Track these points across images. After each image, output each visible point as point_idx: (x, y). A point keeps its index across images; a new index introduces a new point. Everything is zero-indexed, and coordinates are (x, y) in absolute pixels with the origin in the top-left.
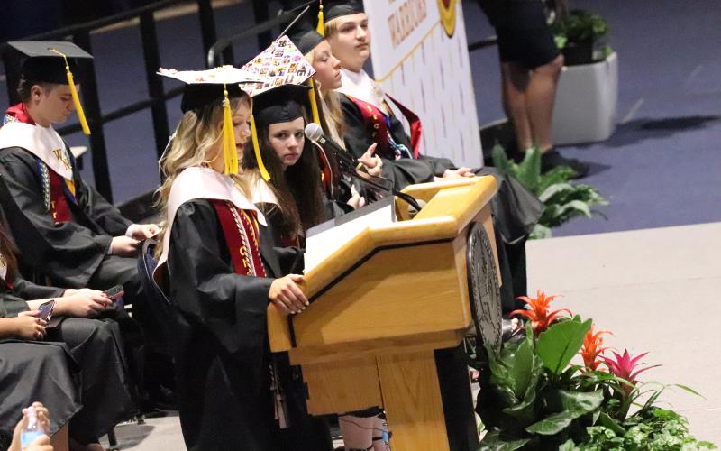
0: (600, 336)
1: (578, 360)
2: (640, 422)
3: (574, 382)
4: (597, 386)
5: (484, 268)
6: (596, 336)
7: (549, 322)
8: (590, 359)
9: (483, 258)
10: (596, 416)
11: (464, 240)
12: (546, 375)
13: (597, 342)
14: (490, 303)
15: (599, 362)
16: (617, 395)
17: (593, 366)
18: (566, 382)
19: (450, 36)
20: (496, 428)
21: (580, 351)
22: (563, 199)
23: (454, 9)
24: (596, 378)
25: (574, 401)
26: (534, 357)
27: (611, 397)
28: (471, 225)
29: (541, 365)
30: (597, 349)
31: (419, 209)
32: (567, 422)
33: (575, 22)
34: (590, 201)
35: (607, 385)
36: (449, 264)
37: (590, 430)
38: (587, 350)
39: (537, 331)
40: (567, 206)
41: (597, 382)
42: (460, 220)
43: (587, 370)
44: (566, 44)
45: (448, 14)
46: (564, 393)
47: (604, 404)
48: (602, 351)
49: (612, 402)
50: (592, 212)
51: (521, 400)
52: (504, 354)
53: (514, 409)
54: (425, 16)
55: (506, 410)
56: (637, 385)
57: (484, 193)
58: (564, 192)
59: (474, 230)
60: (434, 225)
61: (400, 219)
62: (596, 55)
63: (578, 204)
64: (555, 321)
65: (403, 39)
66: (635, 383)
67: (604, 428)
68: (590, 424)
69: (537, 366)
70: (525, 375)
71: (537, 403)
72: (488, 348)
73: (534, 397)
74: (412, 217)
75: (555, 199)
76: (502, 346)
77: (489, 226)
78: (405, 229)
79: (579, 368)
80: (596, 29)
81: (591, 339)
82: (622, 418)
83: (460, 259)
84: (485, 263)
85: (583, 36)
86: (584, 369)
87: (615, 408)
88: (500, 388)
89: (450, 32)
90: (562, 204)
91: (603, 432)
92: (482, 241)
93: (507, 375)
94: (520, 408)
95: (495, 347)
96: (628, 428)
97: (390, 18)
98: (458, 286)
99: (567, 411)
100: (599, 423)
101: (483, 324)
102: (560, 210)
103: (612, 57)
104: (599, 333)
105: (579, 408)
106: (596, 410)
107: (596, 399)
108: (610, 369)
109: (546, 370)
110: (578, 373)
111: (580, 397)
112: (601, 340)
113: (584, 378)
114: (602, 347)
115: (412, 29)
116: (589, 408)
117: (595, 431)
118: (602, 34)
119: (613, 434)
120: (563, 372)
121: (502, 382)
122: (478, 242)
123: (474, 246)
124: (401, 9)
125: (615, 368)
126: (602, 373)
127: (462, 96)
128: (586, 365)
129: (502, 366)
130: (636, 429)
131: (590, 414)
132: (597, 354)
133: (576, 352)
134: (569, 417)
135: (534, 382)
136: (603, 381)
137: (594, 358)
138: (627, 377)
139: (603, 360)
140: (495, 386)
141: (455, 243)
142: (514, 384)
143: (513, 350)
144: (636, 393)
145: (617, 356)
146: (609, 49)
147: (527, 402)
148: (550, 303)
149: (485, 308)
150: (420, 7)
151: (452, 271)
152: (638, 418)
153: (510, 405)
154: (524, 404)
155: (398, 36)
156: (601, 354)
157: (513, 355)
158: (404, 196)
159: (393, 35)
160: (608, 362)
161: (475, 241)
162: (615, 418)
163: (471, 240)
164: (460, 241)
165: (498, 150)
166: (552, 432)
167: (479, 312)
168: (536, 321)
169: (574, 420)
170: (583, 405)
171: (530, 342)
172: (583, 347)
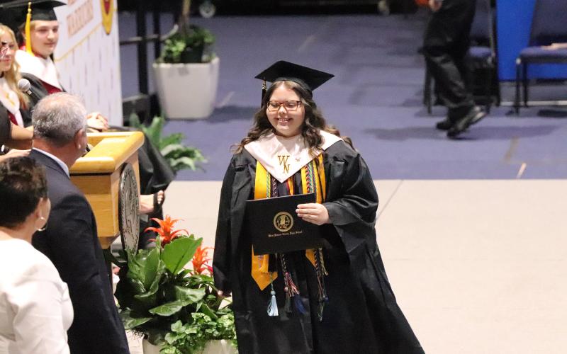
0: (206, 251)
1: (189, 266)
2: (228, 312)
3: (185, 281)
4: (201, 285)
5: (130, 196)
6: (203, 251)
7: (172, 238)
8: (198, 266)
9: (130, 189)
10: (199, 306)
11: (118, 175)
12: (166, 274)
13: (204, 254)
14: (132, 221)
15: (204, 269)
16: (214, 293)
17: (200, 271)
18: (180, 280)
19: (108, 34)
20: (128, 309)
21: (192, 260)
22: (176, 155)
23: (112, 15)
24: (201, 279)
25: (184, 294)
26: (160, 261)
27: (210, 294)
28: (124, 165)
29: (164, 267)
30: (204, 260)
32: (178, 308)
33: (192, 34)
34: (195, 159)
35: (208, 285)
36: (107, 190)
37: (194, 315)
38: (197, 260)
39: (164, 244)
40: (179, 160)
41: (201, 283)
42: (117, 161)
43: (196, 274)
44: (185, 48)
45: (108, 18)
46: (178, 287)
47: (205, 298)
48: (207, 261)
49: (210, 297)
50: (197, 166)
51: (148, 290)
52: (138, 257)
53: (142, 296)
54: (91, 18)
55: (137, 296)
58: (178, 150)
59: (126, 168)
60: (99, 162)
62: (205, 57)
63: (186, 160)
64: (176, 238)
65: (76, 32)
67: (203, 315)
68: (194, 311)
69: (161, 267)
70: (152, 273)
71: (159, 293)
72: (128, 252)
73: (157, 289)
75: (171, 155)
76: (138, 253)
77: (136, 168)
79: (190, 271)
80: (207, 40)
81: (200, 252)
82: (216, 308)
83: (115, 187)
84: (131, 193)
85: (197, 44)
86: (193, 273)
87: (212, 302)
88: (133, 280)
89: (108, 30)
90: (176, 159)
91: (203, 317)
92: (130, 177)
93: (139, 272)
94: (147, 295)
95: (132, 252)
96: (220, 316)
97: (68, 17)
98: (112, 206)
99: (179, 301)
100: (200, 311)
101: (126, 235)
102: (174, 163)
103: (216, 61)
104: (207, 248)
105: (187, 299)
106: (199, 302)
107: (200, 294)
109: (167, 271)
110: (188, 275)
111: (189, 292)
112: (206, 253)
113: (193, 279)
114: (207, 258)
115: (82, 26)
116: (194, 300)
117: (197, 316)
118: (210, 44)
119: (210, 320)
120: (179, 273)
121: (135, 276)
122: (128, 178)
123: (125, 180)
124: (76, 11)
126: (205, 277)
127: (112, 77)
128: (195, 268)
129: (136, 266)
130: (226, 317)
131: (195, 304)
132: (203, 263)
133: (189, 260)
134: (180, 305)
135: (158, 279)
136: (205, 282)
137: (200, 266)
139: (207, 267)
140: (130, 279)
141: (112, 176)
142: (144, 278)
143: (145, 255)
146: (214, 55)
147: (152, 292)
148: (174, 224)
149: (129, 223)
150: (88, 11)
151: (109, 195)
152: (227, 309)
153: (139, 293)
154: (149, 294)
155: (73, 31)
156: (206, 263)
157: (145, 259)
159: (69, 29)
161: (126, 177)
162: (211, 308)
163: (123, 176)
164: (116, 175)
165: (134, 117)
166: (167, 314)
167: (124, 227)
168: (163, 236)
169: (183, 308)
170: (191, 297)
171: (158, 251)
172: (194, 257)
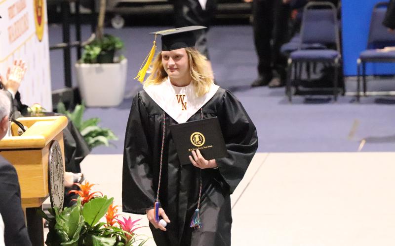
0: (117, 208)
1: (103, 220)
3: (101, 232)
4: (112, 235)
5: (57, 166)
6: (114, 208)
7: (90, 198)
8: (110, 220)
11: (48, 149)
12: (86, 226)
13: (115, 211)
14: (58, 185)
15: (115, 222)
16: (123, 241)
17: (112, 224)
18: (96, 231)
19: (40, 41)
21: (105, 215)
22: (94, 135)
23: (43, 26)
24: (112, 230)
25: (100, 242)
26: (80, 216)
27: (120, 241)
28: (52, 142)
29: (83, 221)
30: (115, 215)
31: (24, 131)
33: (106, 41)
34: (108, 138)
35: (118, 235)
36: (39, 161)
38: (109, 215)
39: (83, 202)
40: (96, 139)
41: (113, 233)
42: (47, 139)
43: (108, 226)
44: (101, 52)
45: (40, 29)
46: (94, 237)
47: (116, 244)
48: (117, 216)
49: (120, 244)
50: (110, 143)
51: (71, 239)
52: (63, 213)
53: (67, 244)
54: (27, 28)
55: (62, 244)
56: (134, 236)
57: (61, 125)
58: (95, 131)
59: (53, 144)
60: (33, 140)
61: (13, 135)
62: (116, 59)
63: (101, 138)
64: (93, 198)
65: (15, 40)
66: (133, 234)
70: (74, 225)
71: (80, 241)
72: (56, 210)
73: (78, 238)
74: (20, 135)
75: (90, 134)
76: (63, 209)
77: (61, 144)
78: (16, 141)
79: (104, 224)
80: (118, 46)
81: (112, 209)
83: (45, 159)
84: (58, 163)
85: (110, 49)
86: (106, 225)
88: (60, 231)
89: (40, 38)
90: (93, 137)
92: (57, 151)
93: (64, 224)
94: (70, 243)
95: (59, 209)
97: (9, 28)
98: (43, 174)
101: (54, 196)
102: (92, 140)
103: (124, 61)
104: (116, 206)
105: (102, 245)
107: (112, 241)
108: (121, 226)
109: (86, 224)
110: (103, 227)
111: (103, 240)
112: (117, 210)
113: (106, 230)
114: (117, 214)
115: (20, 35)
118: (120, 49)
120: (95, 226)
121: (61, 228)
122: (55, 152)
123: (53, 153)
124: (15, 24)
125: (123, 226)
126: (116, 228)
127: (44, 74)
128: (107, 222)
129: (62, 220)
132: (114, 218)
133: (103, 215)
135: (79, 230)
136: (116, 232)
137: (112, 220)
138: (129, 231)
139: (117, 221)
140: (57, 230)
141: (43, 151)
142: (68, 230)
143: (69, 212)
144: (133, 241)
145: (125, 219)
146: (123, 57)
147: (74, 240)
148: (92, 188)
149: (56, 187)
150: (25, 23)
151: (40, 165)
153: (64, 241)
154: (72, 241)
155: (13, 39)
156: (116, 218)
157: (68, 214)
158: (17, 123)
159: (10, 38)
160: (120, 222)
161: (53, 151)
163: (51, 150)
164: (46, 150)
165: (61, 105)
167: (53, 190)
168: (83, 197)
170: (105, 244)
171: (79, 208)
172: (107, 213)
